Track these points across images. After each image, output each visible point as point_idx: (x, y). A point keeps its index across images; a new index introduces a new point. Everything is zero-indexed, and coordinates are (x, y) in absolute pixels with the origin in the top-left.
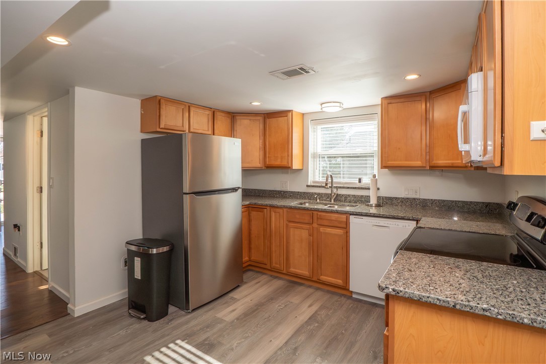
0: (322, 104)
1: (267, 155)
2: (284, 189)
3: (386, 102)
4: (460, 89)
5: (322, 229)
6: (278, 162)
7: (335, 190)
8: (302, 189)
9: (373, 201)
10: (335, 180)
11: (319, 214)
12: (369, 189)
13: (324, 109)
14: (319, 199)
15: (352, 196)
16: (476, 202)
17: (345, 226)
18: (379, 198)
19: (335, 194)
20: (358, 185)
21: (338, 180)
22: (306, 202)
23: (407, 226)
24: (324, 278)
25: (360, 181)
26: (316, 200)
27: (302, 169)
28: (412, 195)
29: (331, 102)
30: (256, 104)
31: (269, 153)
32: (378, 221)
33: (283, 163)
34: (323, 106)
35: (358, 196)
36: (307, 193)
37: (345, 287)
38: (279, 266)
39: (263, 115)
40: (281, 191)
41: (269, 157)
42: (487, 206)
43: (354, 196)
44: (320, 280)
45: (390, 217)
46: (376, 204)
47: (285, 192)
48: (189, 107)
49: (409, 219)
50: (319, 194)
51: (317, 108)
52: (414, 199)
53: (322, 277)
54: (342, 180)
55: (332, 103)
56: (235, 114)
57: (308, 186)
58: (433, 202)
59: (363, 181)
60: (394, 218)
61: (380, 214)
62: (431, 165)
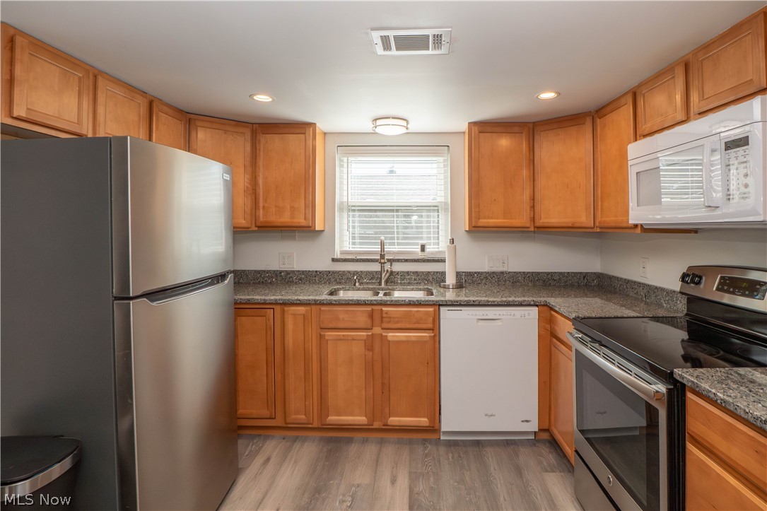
0: (376, 120)
1: (261, 205)
2: (287, 267)
3: (475, 129)
4: (584, 124)
5: (391, 335)
6: (285, 219)
7: (387, 266)
8: (324, 265)
9: (450, 280)
10: (387, 248)
11: (385, 309)
12: (443, 261)
13: (378, 130)
14: (359, 282)
15: (414, 273)
16: (573, 273)
17: (431, 326)
18: (458, 274)
19: (387, 271)
20: (420, 255)
21: (392, 248)
22: (339, 290)
23: (527, 315)
24: (394, 420)
25: (423, 248)
26: (355, 285)
27: (323, 231)
28: (498, 268)
29: (393, 118)
30: (262, 98)
31: (265, 200)
32: (485, 313)
33: (295, 220)
34: (379, 122)
35: (423, 272)
36: (334, 272)
37: (434, 429)
38: (304, 417)
39: (251, 126)
40: (281, 272)
41: (264, 207)
42: (584, 277)
43: (416, 273)
44: (387, 425)
45: (503, 303)
46: (455, 285)
47: (288, 273)
48: (95, 77)
49: (529, 305)
50: (356, 273)
51: (367, 126)
53: (391, 419)
54: (396, 248)
56: (192, 116)
57: (333, 260)
58: (525, 275)
59: (429, 249)
60: (509, 304)
61: (488, 301)
62: (537, 224)
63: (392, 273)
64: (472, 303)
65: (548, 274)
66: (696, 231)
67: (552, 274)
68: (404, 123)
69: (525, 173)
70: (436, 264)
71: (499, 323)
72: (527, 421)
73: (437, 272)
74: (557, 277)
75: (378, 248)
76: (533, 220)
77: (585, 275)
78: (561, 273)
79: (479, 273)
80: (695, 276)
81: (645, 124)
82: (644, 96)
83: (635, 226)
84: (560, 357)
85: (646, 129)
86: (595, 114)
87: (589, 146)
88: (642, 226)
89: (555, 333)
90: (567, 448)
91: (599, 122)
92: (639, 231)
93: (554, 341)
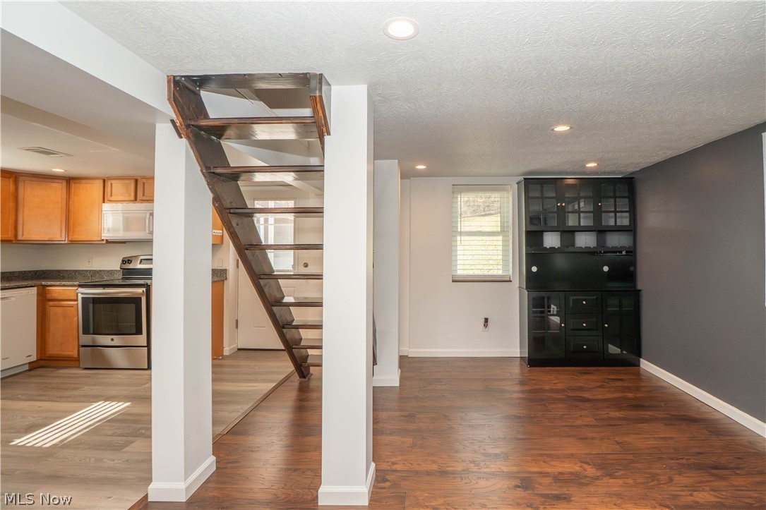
60: (19, 287)
61: (5, 286)
62: (19, 239)
71: (13, 299)
72: (30, 356)
76: (16, 236)
80: (129, 260)
81: (111, 196)
82: (111, 184)
83: (103, 240)
84: (59, 310)
85: (112, 198)
86: (70, 181)
87: (64, 196)
88: (107, 240)
89: (52, 298)
90: (68, 353)
91: (73, 185)
92: (104, 242)
93: (51, 303)
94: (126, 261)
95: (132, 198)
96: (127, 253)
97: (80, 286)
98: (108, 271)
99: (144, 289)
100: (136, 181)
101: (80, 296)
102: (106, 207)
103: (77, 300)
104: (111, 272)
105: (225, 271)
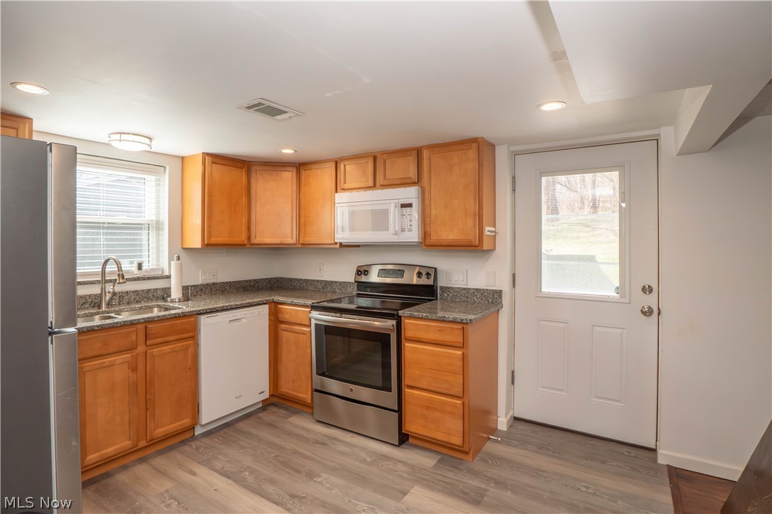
3: (209, 159)
4: (289, 171)
7: (109, 287)
9: (176, 294)
11: (150, 326)
15: (133, 292)
17: (192, 334)
19: (109, 292)
20: (138, 274)
23: (262, 312)
25: (140, 266)
28: (211, 280)
29: (129, 134)
35: (143, 291)
45: (247, 305)
46: (179, 299)
52: (214, 284)
53: (156, 432)
55: (130, 136)
58: (230, 283)
59: (145, 267)
60: (250, 305)
61: (237, 305)
62: (252, 242)
63: (114, 294)
64: (226, 308)
65: (247, 281)
66: (359, 246)
67: (250, 281)
68: (147, 141)
69: (244, 200)
70: (156, 281)
71: (245, 321)
72: (262, 392)
73: (157, 289)
74: (252, 284)
75: (99, 268)
76: (249, 238)
77: (270, 280)
78: (255, 280)
79: (195, 286)
80: (365, 271)
81: (345, 183)
82: (345, 166)
83: (336, 243)
84: (291, 335)
85: (346, 186)
86: (300, 167)
87: (295, 187)
88: (341, 243)
89: (284, 320)
90: (301, 395)
91: (303, 173)
92: (338, 246)
93: (283, 326)
94: (362, 271)
95: (371, 184)
96: (362, 259)
97: (314, 308)
98: (341, 283)
99: (394, 322)
100: (375, 158)
101: (313, 322)
102: (340, 197)
103: (310, 326)
104: (343, 285)
105: (500, 293)
